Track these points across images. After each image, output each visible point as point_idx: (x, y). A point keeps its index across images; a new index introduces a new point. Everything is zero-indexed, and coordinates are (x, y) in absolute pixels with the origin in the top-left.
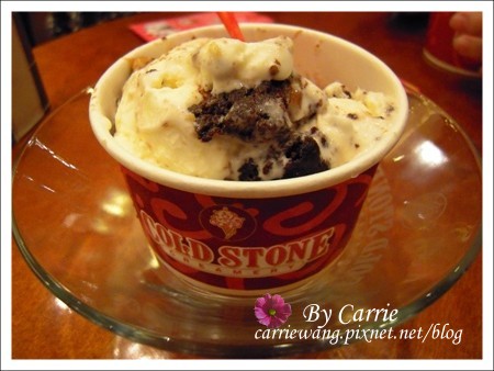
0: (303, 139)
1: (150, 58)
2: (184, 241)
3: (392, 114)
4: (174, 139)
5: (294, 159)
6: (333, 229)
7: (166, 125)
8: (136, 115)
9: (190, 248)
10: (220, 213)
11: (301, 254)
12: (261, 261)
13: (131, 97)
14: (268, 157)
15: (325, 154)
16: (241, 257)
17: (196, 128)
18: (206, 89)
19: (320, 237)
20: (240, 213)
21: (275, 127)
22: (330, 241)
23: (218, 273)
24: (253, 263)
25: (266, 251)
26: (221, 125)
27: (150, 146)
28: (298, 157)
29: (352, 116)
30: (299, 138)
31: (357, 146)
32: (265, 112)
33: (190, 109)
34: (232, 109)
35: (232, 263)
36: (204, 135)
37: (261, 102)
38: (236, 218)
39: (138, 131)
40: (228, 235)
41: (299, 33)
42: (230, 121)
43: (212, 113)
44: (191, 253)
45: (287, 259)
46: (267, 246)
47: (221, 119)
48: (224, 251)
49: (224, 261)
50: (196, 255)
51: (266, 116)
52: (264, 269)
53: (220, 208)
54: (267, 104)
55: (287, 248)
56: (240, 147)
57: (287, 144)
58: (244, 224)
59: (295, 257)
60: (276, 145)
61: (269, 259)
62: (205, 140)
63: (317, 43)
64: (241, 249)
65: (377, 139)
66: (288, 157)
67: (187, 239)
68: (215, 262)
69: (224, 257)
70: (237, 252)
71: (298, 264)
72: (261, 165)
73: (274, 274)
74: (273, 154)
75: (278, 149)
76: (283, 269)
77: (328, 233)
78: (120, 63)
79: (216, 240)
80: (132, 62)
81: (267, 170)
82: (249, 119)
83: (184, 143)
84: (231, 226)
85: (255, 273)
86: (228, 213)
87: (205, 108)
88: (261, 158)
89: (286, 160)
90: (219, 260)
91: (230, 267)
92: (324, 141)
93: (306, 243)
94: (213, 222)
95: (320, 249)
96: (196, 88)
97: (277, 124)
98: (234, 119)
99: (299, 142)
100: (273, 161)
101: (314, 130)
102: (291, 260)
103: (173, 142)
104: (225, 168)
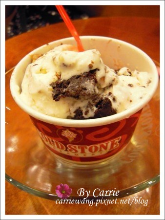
0: (104, 98)
1: (40, 55)
2: (52, 141)
3: (150, 84)
4: (44, 98)
5: (99, 108)
6: (120, 137)
7: (40, 92)
8: (28, 85)
9: (55, 144)
10: (66, 132)
11: (105, 148)
12: (87, 151)
13: (27, 76)
14: (87, 107)
15: (114, 105)
16: (77, 149)
17: (53, 94)
18: (59, 74)
19: (114, 141)
20: (74, 132)
21: (89, 94)
22: (119, 142)
23: (68, 154)
24: (83, 151)
25: (88, 147)
26: (64, 93)
27: (34, 100)
28: (101, 107)
29: (130, 85)
30: (102, 98)
31: (131, 101)
32: (85, 87)
33: (51, 85)
34: (69, 86)
35: (74, 151)
36: (56, 98)
37: (83, 82)
38: (73, 134)
39: (29, 93)
40: (70, 140)
41: (110, 41)
42: (68, 92)
43: (60, 87)
44: (56, 146)
45: (99, 150)
46: (88, 145)
47: (64, 90)
48: (70, 146)
49: (70, 150)
50: (58, 147)
51: (85, 89)
52: (88, 154)
53: (65, 130)
54: (86, 83)
55: (98, 146)
56: (75, 102)
57: (96, 101)
58: (77, 136)
59: (103, 149)
60: (91, 101)
61: (90, 150)
62: (57, 100)
63: (119, 46)
64: (77, 146)
65: (141, 98)
66: (96, 107)
67: (53, 140)
68: (66, 150)
69: (70, 149)
70: (75, 147)
71: (104, 152)
72: (84, 111)
73: (93, 156)
74: (90, 105)
75: (92, 103)
76: (97, 154)
77: (118, 139)
78: (27, 57)
79: (65, 142)
80: (32, 56)
81: (87, 113)
82: (77, 91)
83: (48, 100)
84: (71, 137)
85: (84, 155)
86: (69, 132)
87: (57, 84)
88: (84, 107)
89: (95, 109)
90: (68, 149)
91: (73, 152)
92: (114, 99)
93: (107, 144)
94: (63, 135)
95: (115, 146)
96: (55, 73)
97: (91, 93)
98: (69, 91)
99: (102, 100)
100: (89, 109)
101: (110, 94)
102: (101, 150)
103: (43, 99)
104: (67, 112)
